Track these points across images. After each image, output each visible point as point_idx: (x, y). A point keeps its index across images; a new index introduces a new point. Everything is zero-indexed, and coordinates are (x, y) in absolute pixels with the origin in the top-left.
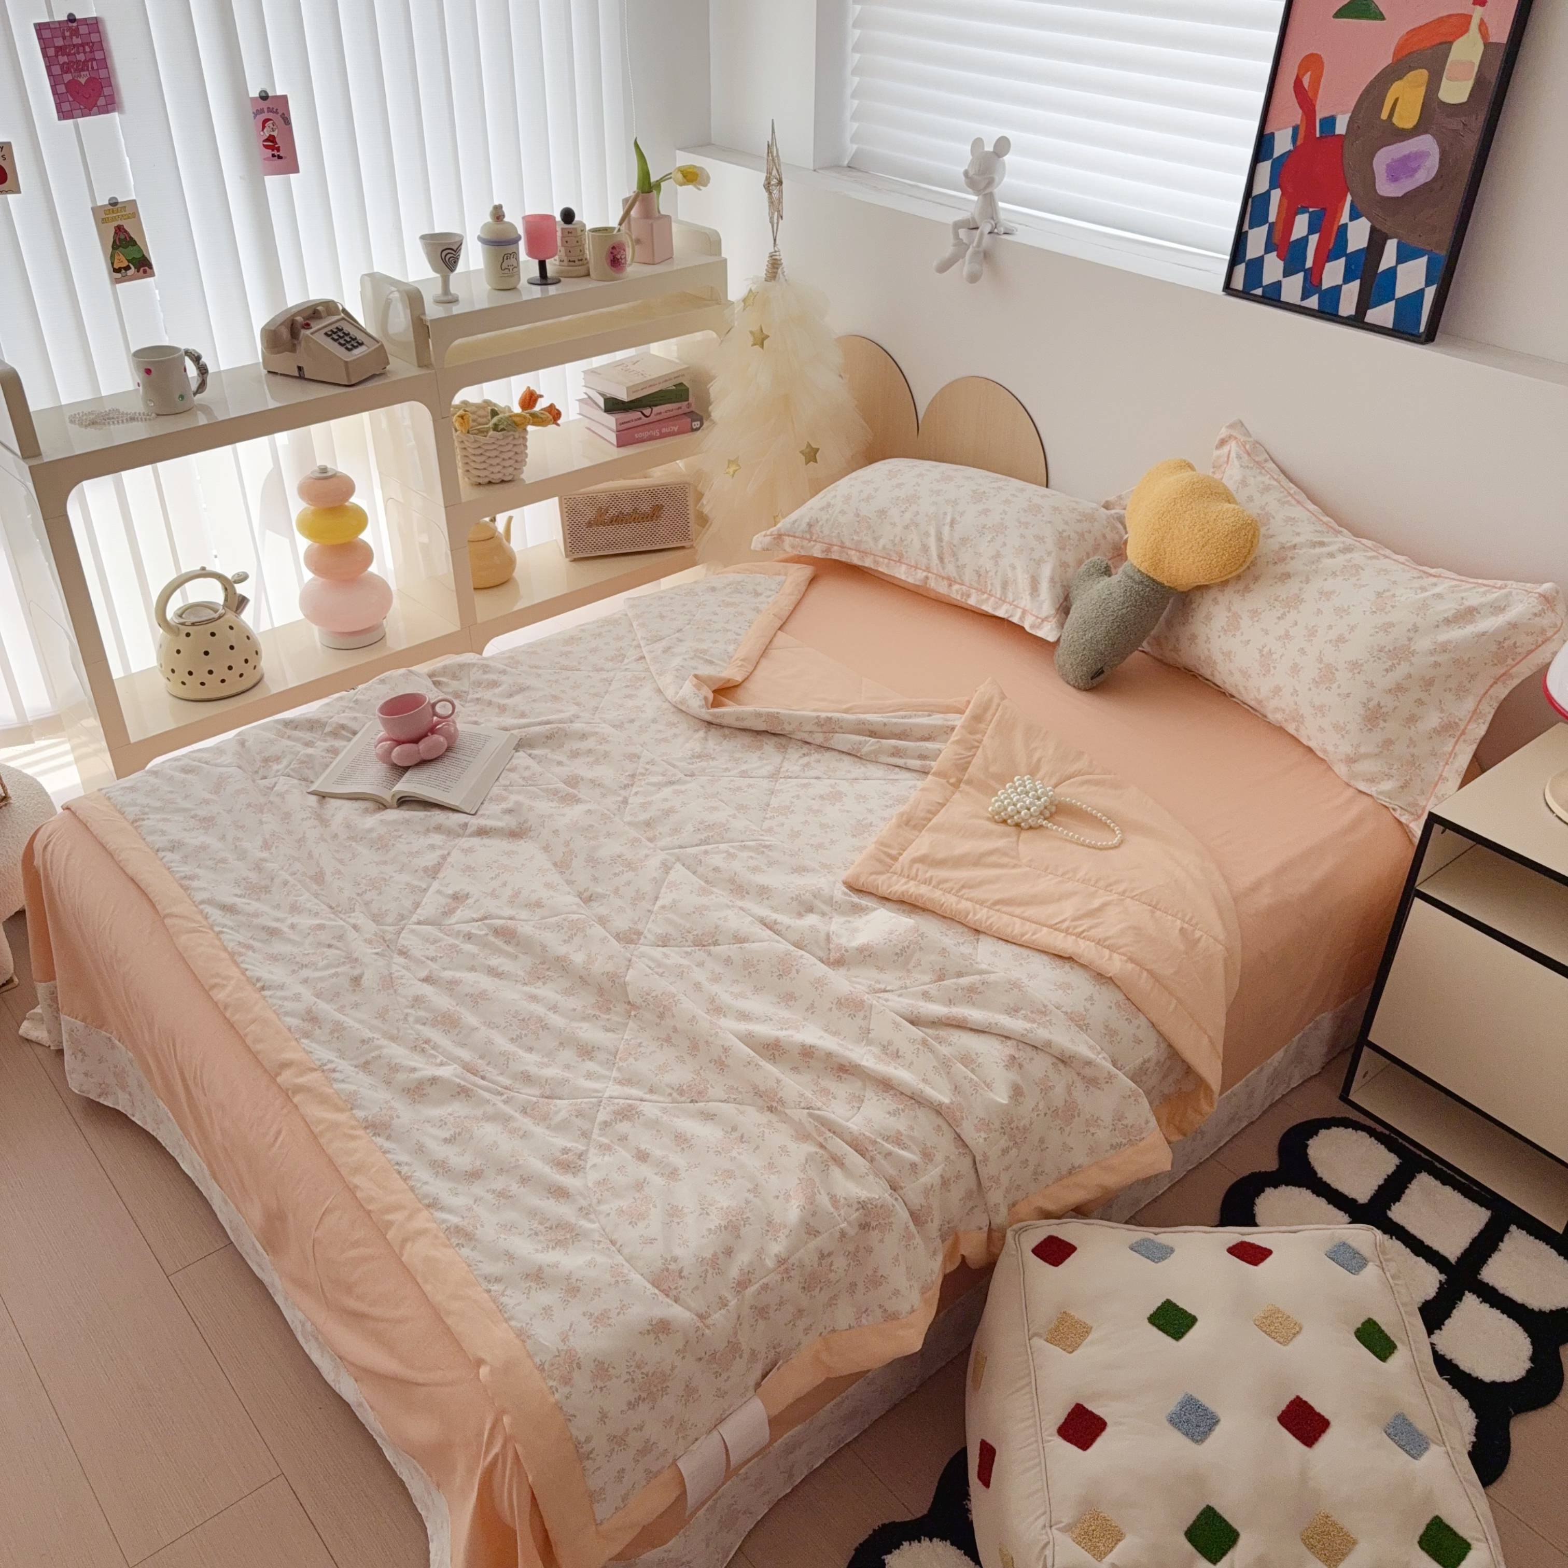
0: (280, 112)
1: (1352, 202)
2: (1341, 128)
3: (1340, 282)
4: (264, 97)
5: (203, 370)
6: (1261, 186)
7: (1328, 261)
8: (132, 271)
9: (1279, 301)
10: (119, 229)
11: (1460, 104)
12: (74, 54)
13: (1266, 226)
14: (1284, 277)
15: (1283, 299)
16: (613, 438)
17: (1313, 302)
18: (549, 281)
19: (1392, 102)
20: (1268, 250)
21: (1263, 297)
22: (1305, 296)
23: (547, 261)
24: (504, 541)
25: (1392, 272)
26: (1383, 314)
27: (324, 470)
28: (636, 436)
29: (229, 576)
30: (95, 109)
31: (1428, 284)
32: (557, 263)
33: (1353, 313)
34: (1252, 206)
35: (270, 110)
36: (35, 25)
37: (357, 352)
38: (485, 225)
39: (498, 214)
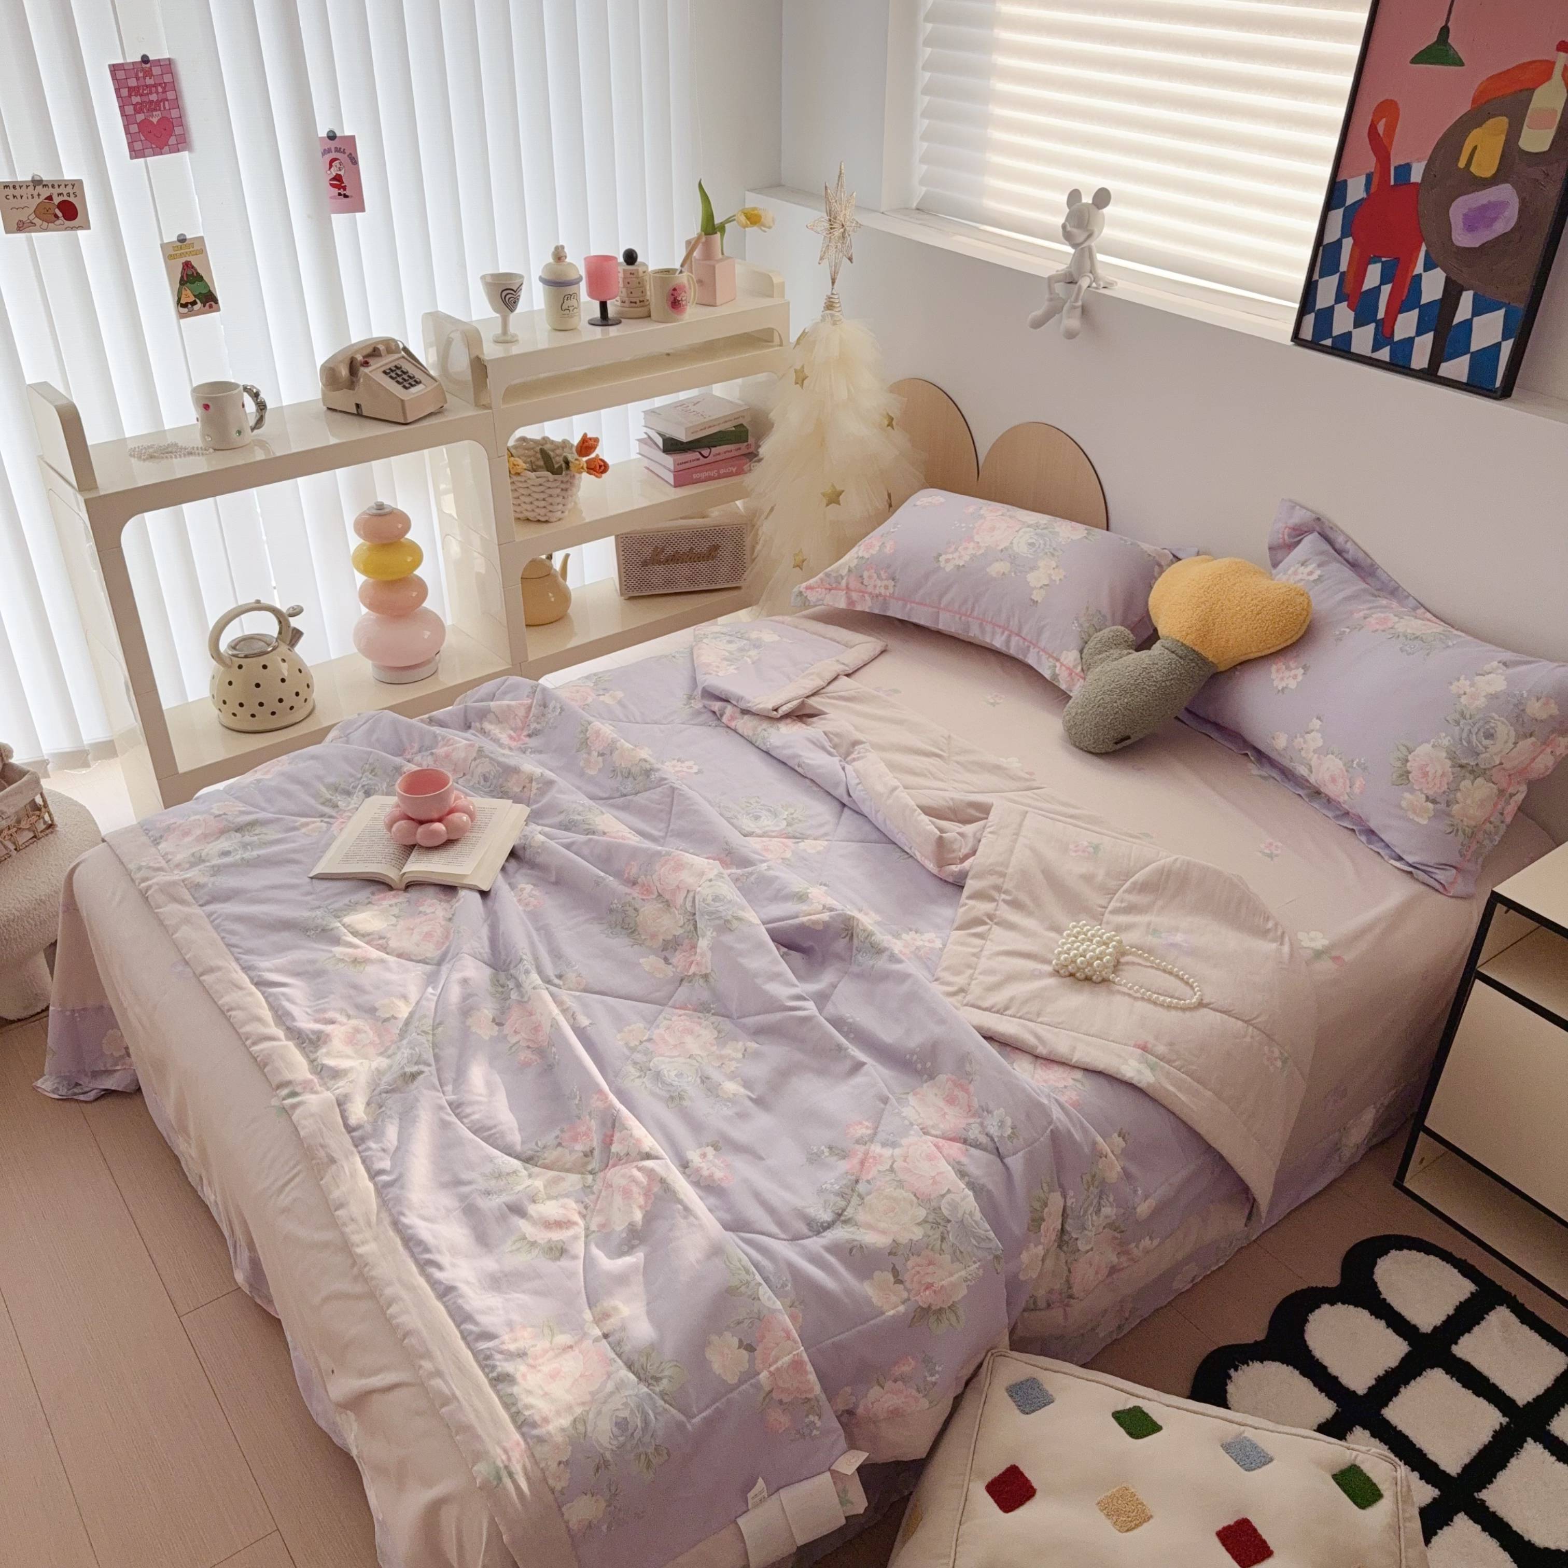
0: (348, 152)
1: (1427, 252)
2: (1416, 176)
3: (1413, 334)
4: (332, 136)
5: (261, 406)
6: (1332, 235)
7: (1401, 312)
8: (199, 306)
9: (1349, 352)
10: (187, 265)
11: (1544, 153)
12: (148, 94)
13: (1337, 275)
14: (1355, 326)
15: (1353, 350)
16: (670, 478)
17: (1384, 354)
18: (610, 322)
19: (1470, 150)
20: (1338, 300)
21: (1332, 348)
22: (1376, 347)
23: (609, 303)
24: (560, 579)
25: (1467, 325)
26: (1457, 368)
27: (380, 506)
28: (695, 476)
29: (284, 610)
30: (166, 148)
31: (1505, 337)
32: (619, 303)
33: (1426, 366)
34: (1323, 255)
35: (337, 150)
36: (110, 66)
37: (413, 390)
38: (549, 265)
39: (559, 255)
